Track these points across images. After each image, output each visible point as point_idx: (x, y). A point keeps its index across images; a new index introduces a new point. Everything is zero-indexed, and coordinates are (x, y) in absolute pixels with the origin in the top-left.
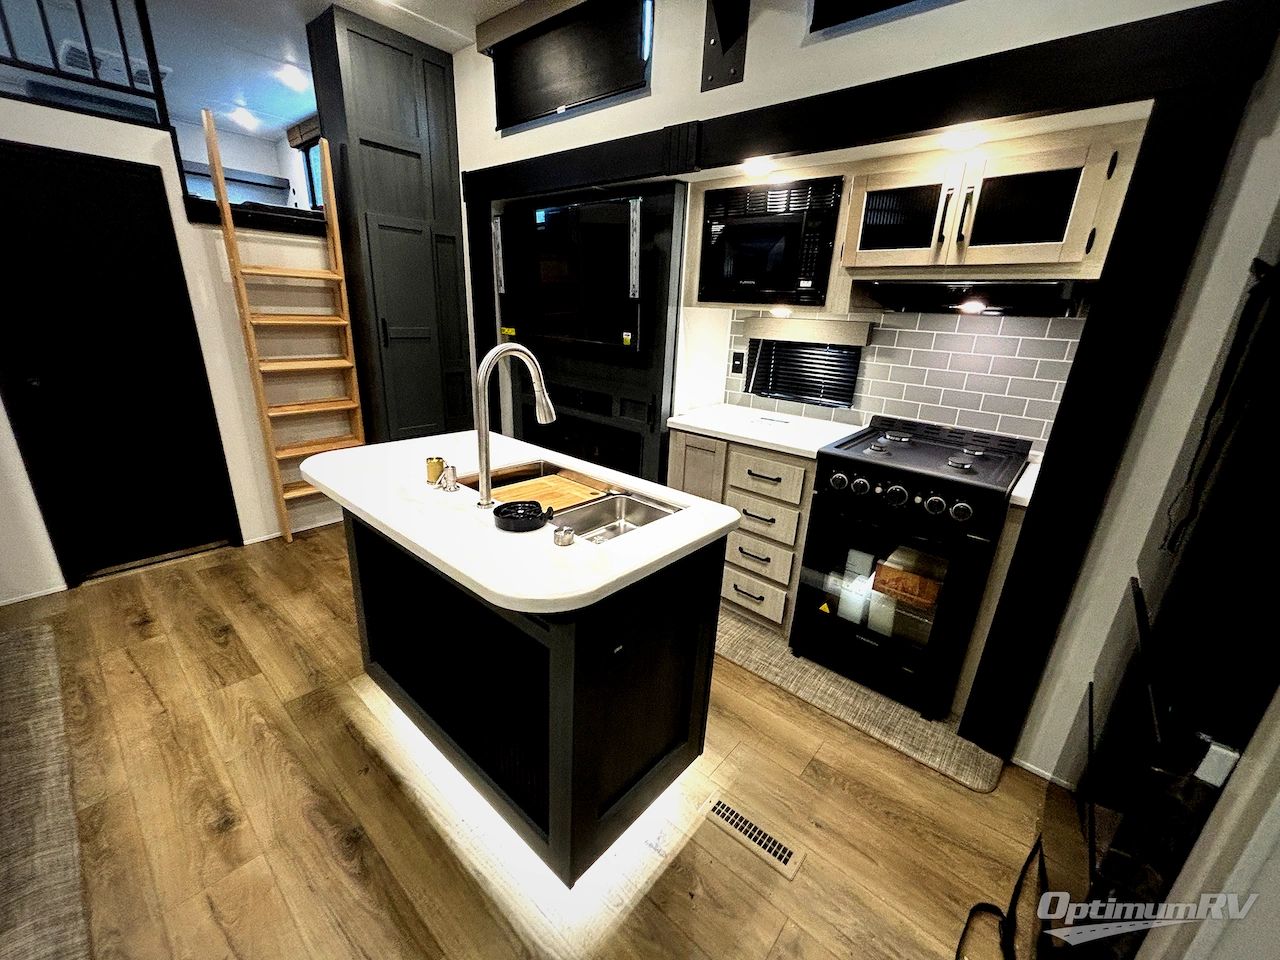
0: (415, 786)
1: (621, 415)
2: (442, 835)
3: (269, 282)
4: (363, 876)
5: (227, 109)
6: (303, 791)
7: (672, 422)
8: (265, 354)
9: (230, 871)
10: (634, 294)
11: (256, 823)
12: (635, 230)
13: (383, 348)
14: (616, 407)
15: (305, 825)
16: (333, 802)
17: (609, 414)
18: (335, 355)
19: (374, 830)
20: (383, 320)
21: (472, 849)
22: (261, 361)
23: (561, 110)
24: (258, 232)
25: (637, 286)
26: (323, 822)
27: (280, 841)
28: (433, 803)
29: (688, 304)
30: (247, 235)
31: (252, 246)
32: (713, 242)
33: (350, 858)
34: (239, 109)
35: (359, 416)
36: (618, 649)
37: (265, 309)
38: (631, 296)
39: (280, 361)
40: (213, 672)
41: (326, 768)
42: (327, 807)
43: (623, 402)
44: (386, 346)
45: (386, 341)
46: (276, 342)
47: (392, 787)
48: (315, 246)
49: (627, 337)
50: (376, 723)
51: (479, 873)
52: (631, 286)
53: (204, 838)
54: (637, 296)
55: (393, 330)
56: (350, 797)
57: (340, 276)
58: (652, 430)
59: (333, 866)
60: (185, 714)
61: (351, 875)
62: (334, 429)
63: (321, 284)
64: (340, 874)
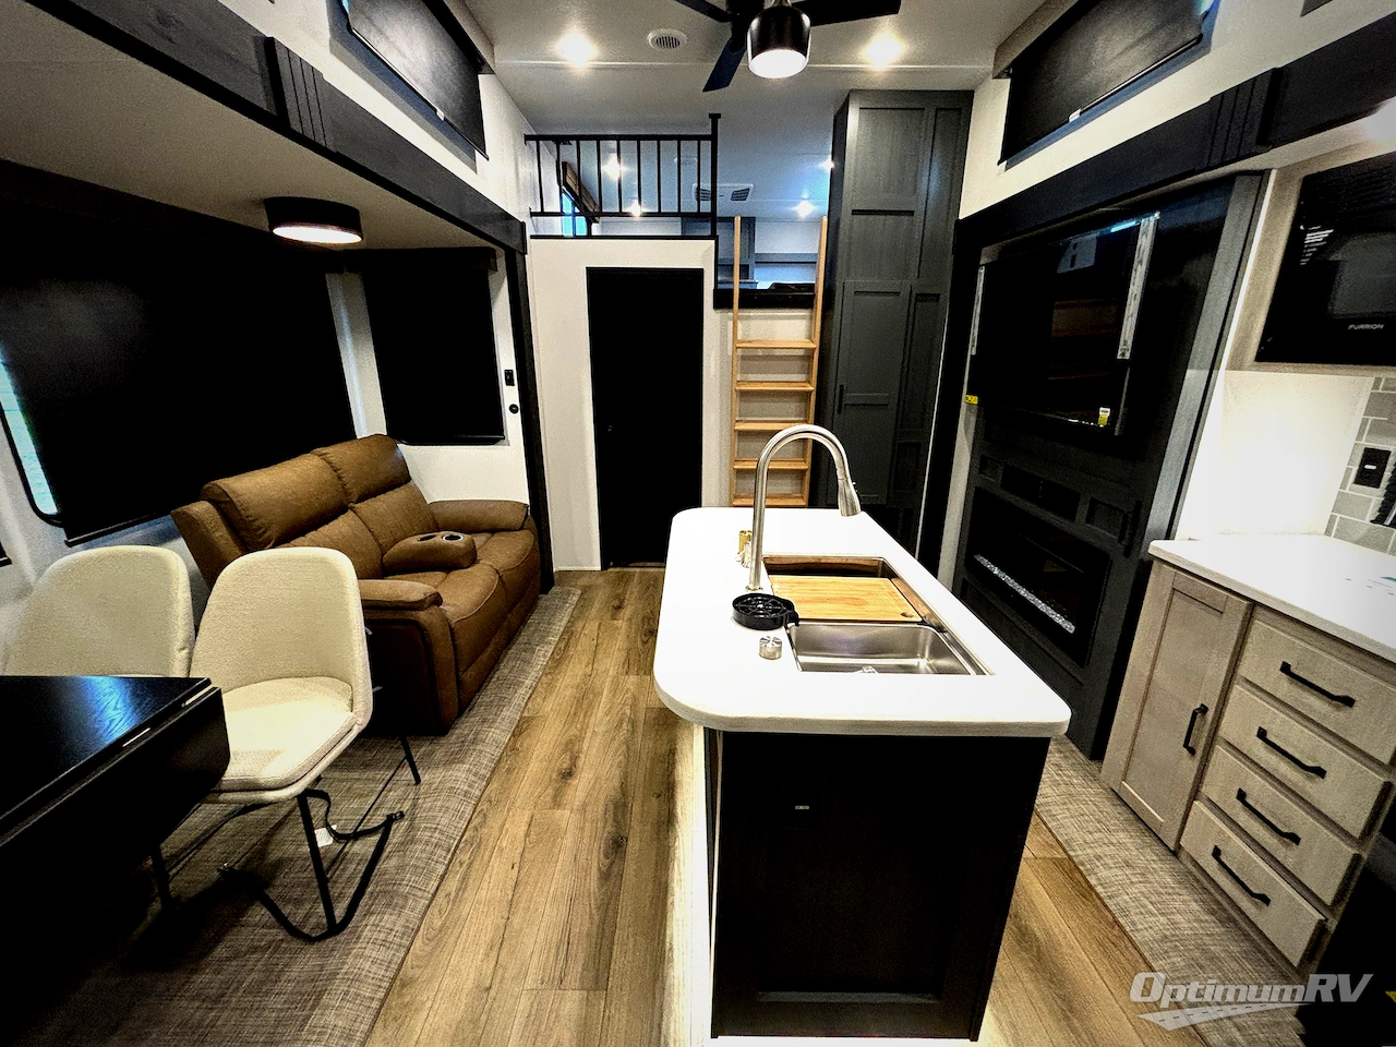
0: (680, 834)
1: (1088, 521)
2: (670, 892)
3: (760, 353)
4: (605, 876)
5: (795, 204)
6: (616, 783)
7: (1158, 547)
8: (744, 416)
9: (550, 808)
10: (1123, 355)
11: (579, 788)
12: (1141, 262)
13: (836, 413)
14: (1082, 511)
15: (601, 809)
16: (625, 805)
17: (1072, 518)
18: (802, 419)
19: (633, 846)
20: (842, 386)
21: (680, 923)
22: (737, 421)
23: (1074, 116)
24: (767, 310)
25: (1130, 343)
26: (610, 816)
27: (584, 808)
28: (682, 859)
29: (1236, 365)
30: (751, 314)
31: (753, 323)
32: (1304, 262)
33: (606, 857)
34: (803, 202)
35: (808, 476)
36: (801, 808)
37: (752, 377)
38: (1119, 357)
39: (754, 422)
40: (627, 661)
41: (638, 778)
42: (620, 807)
43: (1094, 503)
44: (839, 412)
45: (840, 406)
46: (755, 405)
47: (667, 821)
48: (803, 318)
49: (1104, 414)
50: (690, 760)
51: (671, 949)
52: (1122, 342)
53: (554, 776)
54: (1127, 356)
55: (850, 397)
56: (636, 809)
57: (815, 345)
58: (1127, 552)
59: (595, 853)
60: (597, 683)
61: (599, 869)
62: (786, 486)
63: (801, 353)
64: (595, 861)
